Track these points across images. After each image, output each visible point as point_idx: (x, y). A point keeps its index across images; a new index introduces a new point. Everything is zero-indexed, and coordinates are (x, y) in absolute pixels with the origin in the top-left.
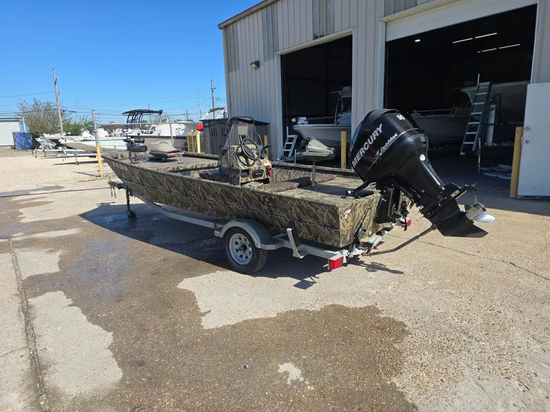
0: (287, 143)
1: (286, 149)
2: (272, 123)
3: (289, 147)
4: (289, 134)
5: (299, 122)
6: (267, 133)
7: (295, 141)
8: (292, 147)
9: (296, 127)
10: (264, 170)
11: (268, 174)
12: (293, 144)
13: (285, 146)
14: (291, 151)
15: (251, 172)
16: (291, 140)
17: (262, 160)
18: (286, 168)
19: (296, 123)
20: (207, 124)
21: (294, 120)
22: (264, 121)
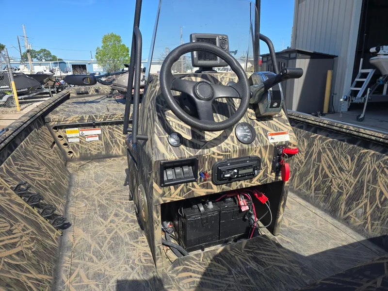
0: (357, 80)
1: (355, 87)
2: (341, 56)
3: (359, 84)
4: (363, 68)
5: (381, 52)
6: (332, 68)
7: (369, 77)
8: (365, 86)
9: (373, 60)
10: (266, 157)
11: (278, 168)
12: (366, 81)
13: (354, 83)
14: (361, 90)
15: (206, 167)
16: (364, 75)
17: (260, 126)
18: (352, 139)
19: (375, 54)
20: (265, 59)
21: (373, 50)
22: (331, 54)
